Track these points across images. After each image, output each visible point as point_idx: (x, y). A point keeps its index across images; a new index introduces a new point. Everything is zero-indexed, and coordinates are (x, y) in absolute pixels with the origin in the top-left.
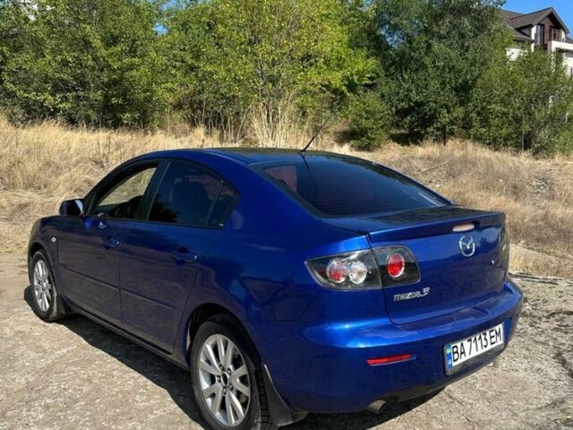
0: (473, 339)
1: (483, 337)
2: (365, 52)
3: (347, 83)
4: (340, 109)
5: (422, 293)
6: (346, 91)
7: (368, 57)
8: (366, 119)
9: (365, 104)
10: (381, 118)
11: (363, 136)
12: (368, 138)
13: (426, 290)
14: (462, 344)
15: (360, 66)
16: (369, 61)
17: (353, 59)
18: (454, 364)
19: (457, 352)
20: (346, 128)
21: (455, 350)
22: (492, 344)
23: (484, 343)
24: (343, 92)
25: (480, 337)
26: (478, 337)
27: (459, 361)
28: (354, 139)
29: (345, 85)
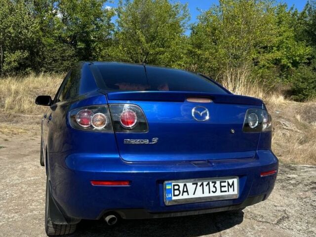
0: (199, 184)
1: (212, 185)
2: (305, 43)
3: (292, 61)
4: (287, 77)
5: (150, 141)
6: (291, 66)
7: (307, 46)
8: (302, 82)
9: (301, 73)
10: (313, 82)
11: (300, 93)
12: (303, 94)
13: (155, 140)
14: (185, 185)
15: (301, 52)
16: (307, 48)
17: (296, 47)
18: (174, 198)
19: (178, 189)
20: (289, 88)
21: (176, 187)
22: (221, 192)
23: (213, 189)
24: (289, 67)
25: (208, 184)
26: (205, 183)
27: (180, 197)
28: (294, 95)
29: (290, 62)
